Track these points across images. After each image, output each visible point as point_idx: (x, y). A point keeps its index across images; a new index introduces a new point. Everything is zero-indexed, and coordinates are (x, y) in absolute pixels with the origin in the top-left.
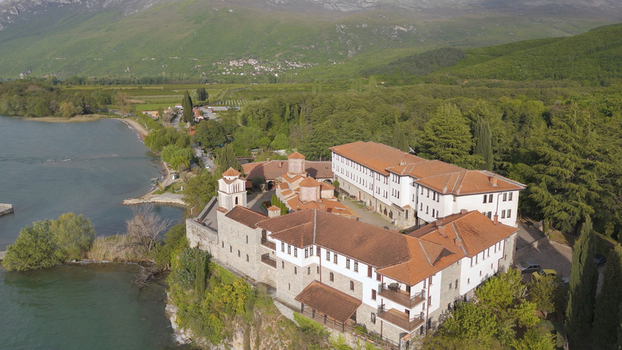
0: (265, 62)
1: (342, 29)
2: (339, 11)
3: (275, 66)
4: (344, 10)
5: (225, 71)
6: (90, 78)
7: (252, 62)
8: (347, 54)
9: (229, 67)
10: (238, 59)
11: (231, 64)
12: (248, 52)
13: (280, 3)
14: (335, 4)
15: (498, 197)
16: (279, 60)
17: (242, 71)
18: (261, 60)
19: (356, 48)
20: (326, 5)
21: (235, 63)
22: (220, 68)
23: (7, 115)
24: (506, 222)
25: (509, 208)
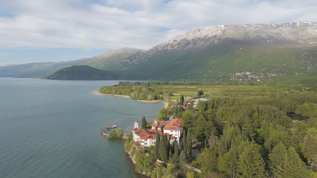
0: (255, 73)
1: (305, 55)
2: (308, 44)
3: (260, 75)
4: (311, 43)
5: (232, 78)
7: (248, 73)
8: (307, 69)
9: (235, 76)
10: (240, 72)
11: (236, 75)
12: (246, 68)
13: (270, 42)
14: (305, 40)
15: (174, 131)
16: (263, 72)
17: (241, 78)
18: (253, 72)
19: (313, 65)
20: (299, 41)
21: (239, 74)
22: (230, 77)
23: (133, 98)
24: (176, 137)
25: (176, 134)
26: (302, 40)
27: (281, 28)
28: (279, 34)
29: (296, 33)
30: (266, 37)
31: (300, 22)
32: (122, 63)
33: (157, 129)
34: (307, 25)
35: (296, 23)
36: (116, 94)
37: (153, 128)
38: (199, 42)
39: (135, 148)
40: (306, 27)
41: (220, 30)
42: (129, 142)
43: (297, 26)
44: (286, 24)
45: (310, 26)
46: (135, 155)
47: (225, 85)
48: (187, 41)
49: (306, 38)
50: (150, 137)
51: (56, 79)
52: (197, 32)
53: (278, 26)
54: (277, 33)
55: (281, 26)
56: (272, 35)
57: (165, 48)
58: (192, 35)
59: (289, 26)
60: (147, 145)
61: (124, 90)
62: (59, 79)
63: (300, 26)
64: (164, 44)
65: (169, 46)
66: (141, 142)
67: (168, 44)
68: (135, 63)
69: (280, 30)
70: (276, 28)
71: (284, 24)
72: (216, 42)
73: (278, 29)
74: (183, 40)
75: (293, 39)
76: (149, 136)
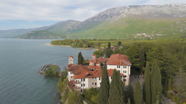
0: (148, 34)
1: (179, 23)
2: (179, 17)
3: (152, 35)
4: (181, 16)
5: (135, 37)
6: (98, 39)
7: (144, 34)
8: (180, 31)
9: (136, 36)
10: (140, 33)
11: (137, 35)
12: (143, 31)
13: (156, 16)
14: (177, 15)
15: (122, 67)
16: (153, 33)
17: (140, 37)
18: (147, 34)
19: (184, 29)
20: (174, 15)
21: (139, 35)
22: (134, 36)
23: (73, 47)
24: (125, 74)
25: (125, 71)
26: (175, 15)
27: (163, 8)
28: (162, 11)
29: (172, 11)
30: (154, 13)
31: (174, 4)
32: (67, 29)
33: (95, 65)
34: (178, 6)
35: (172, 5)
36: (62, 45)
37: (91, 64)
38: (114, 16)
39: (67, 91)
40: (178, 7)
41: (127, 9)
42: (63, 81)
43: (172, 7)
44: (166, 5)
45: (180, 6)
46: (67, 100)
47: (132, 40)
48: (106, 16)
49: (178, 13)
50: (89, 75)
51: (27, 39)
52: (112, 10)
53: (161, 7)
54: (161, 11)
55: (163, 6)
56: (158, 12)
57: (94, 20)
58: (110, 12)
59: (168, 6)
60: (85, 87)
61: (67, 42)
62: (28, 39)
63: (174, 6)
64: (93, 17)
65: (96, 19)
66: (76, 82)
67: (95, 18)
68: (75, 29)
69: (162, 9)
70: (160, 8)
71: (165, 5)
72: (124, 16)
73: (161, 8)
74: (104, 15)
75: (170, 14)
76: (87, 73)
